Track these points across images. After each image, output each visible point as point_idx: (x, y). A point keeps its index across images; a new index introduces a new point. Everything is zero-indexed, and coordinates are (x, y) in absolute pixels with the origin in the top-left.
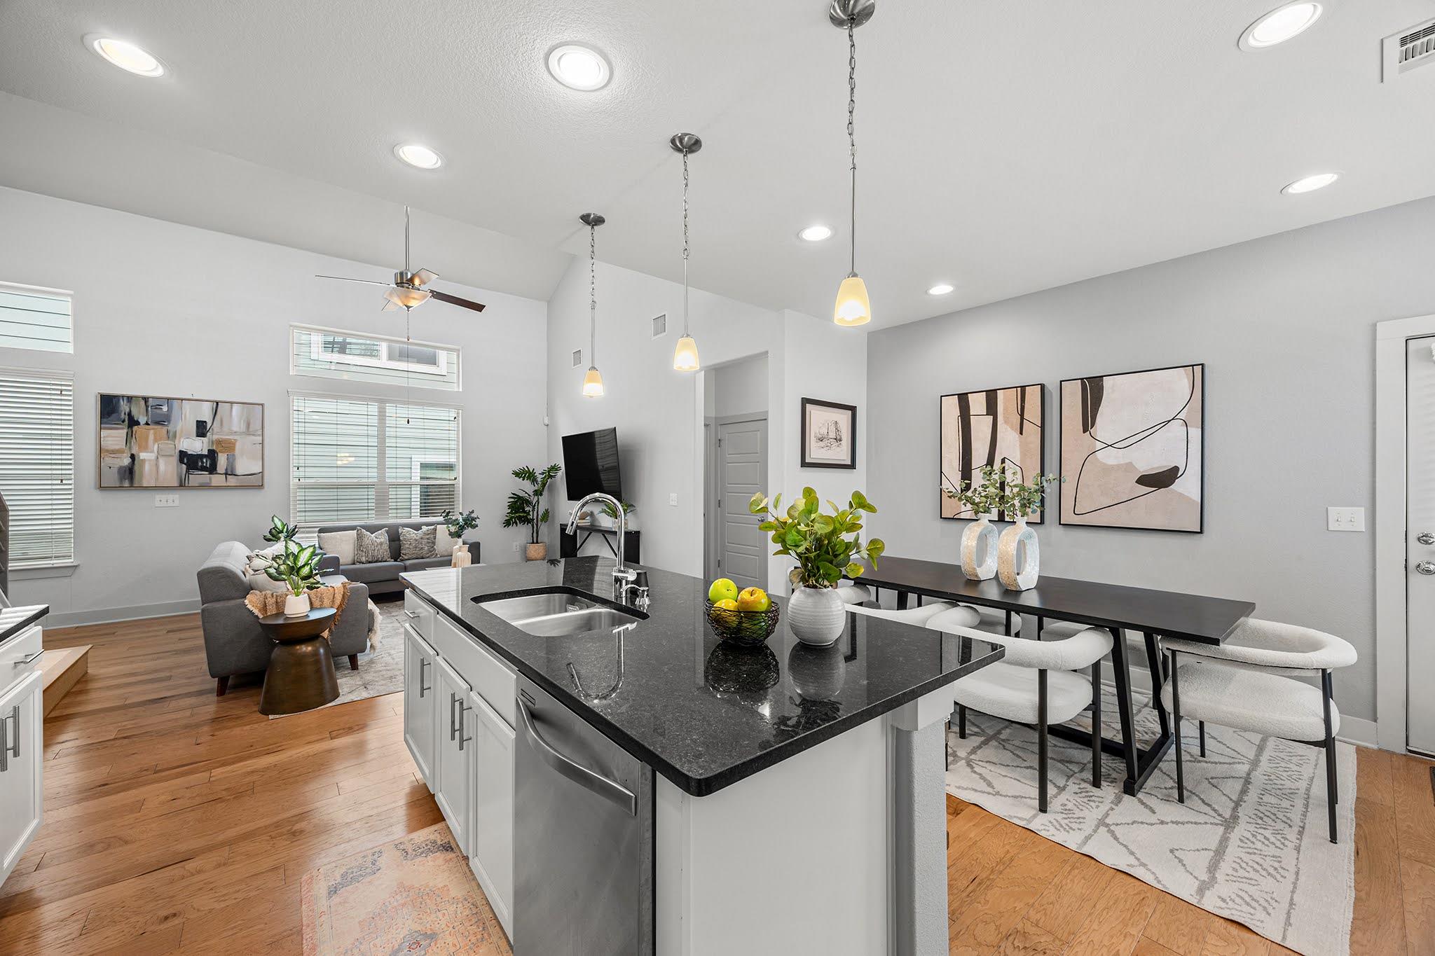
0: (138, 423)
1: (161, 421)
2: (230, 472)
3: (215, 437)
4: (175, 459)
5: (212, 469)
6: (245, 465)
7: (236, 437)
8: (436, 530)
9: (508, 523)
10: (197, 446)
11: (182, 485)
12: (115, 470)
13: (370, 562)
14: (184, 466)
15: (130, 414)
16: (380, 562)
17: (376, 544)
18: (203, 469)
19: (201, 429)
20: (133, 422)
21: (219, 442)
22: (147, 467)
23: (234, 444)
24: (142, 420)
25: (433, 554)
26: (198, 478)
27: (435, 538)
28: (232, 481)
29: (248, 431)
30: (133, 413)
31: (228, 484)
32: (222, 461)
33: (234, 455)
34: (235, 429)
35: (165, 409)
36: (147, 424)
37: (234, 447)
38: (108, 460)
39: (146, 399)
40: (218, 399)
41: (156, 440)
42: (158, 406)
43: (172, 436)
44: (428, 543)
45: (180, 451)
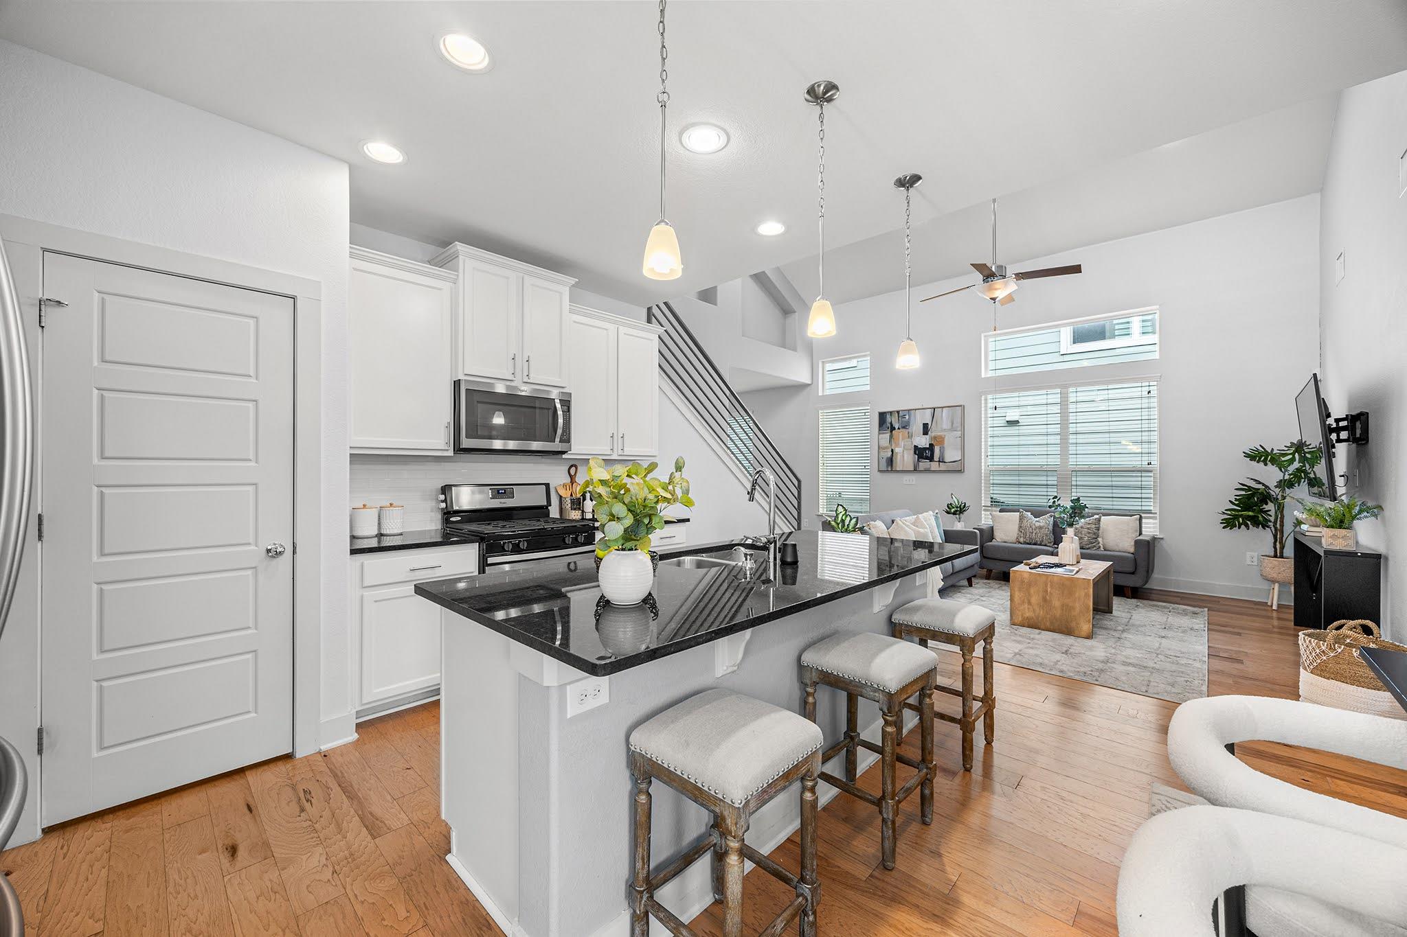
0: (895, 429)
1: (905, 426)
2: (941, 461)
3: (933, 434)
4: (912, 451)
5: (931, 459)
6: (951, 455)
7: (945, 433)
8: (1100, 521)
9: (1229, 523)
10: (923, 442)
11: (916, 470)
12: (885, 460)
13: (1028, 544)
14: (916, 456)
15: (891, 423)
16: (1039, 545)
17: (1034, 527)
18: (927, 458)
19: (926, 429)
20: (893, 429)
21: (935, 438)
22: (899, 457)
23: (944, 438)
24: (897, 428)
25: (1095, 546)
26: (924, 464)
27: (1098, 529)
28: (943, 467)
29: (953, 429)
30: (893, 422)
31: (941, 469)
32: (937, 450)
33: (944, 447)
34: (945, 427)
35: (907, 417)
36: (899, 429)
37: (944, 441)
38: (882, 454)
39: (898, 412)
40: (934, 406)
41: (903, 439)
42: (904, 416)
43: (910, 436)
44: (1089, 533)
45: (915, 446)
